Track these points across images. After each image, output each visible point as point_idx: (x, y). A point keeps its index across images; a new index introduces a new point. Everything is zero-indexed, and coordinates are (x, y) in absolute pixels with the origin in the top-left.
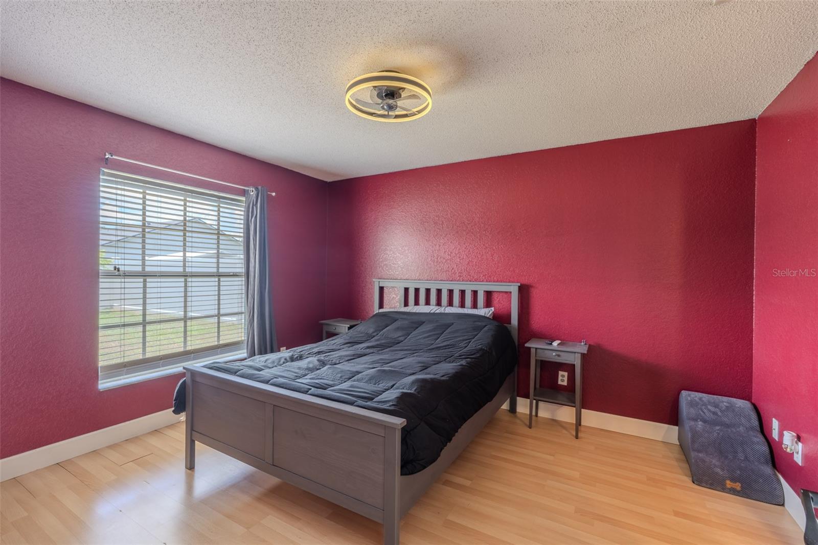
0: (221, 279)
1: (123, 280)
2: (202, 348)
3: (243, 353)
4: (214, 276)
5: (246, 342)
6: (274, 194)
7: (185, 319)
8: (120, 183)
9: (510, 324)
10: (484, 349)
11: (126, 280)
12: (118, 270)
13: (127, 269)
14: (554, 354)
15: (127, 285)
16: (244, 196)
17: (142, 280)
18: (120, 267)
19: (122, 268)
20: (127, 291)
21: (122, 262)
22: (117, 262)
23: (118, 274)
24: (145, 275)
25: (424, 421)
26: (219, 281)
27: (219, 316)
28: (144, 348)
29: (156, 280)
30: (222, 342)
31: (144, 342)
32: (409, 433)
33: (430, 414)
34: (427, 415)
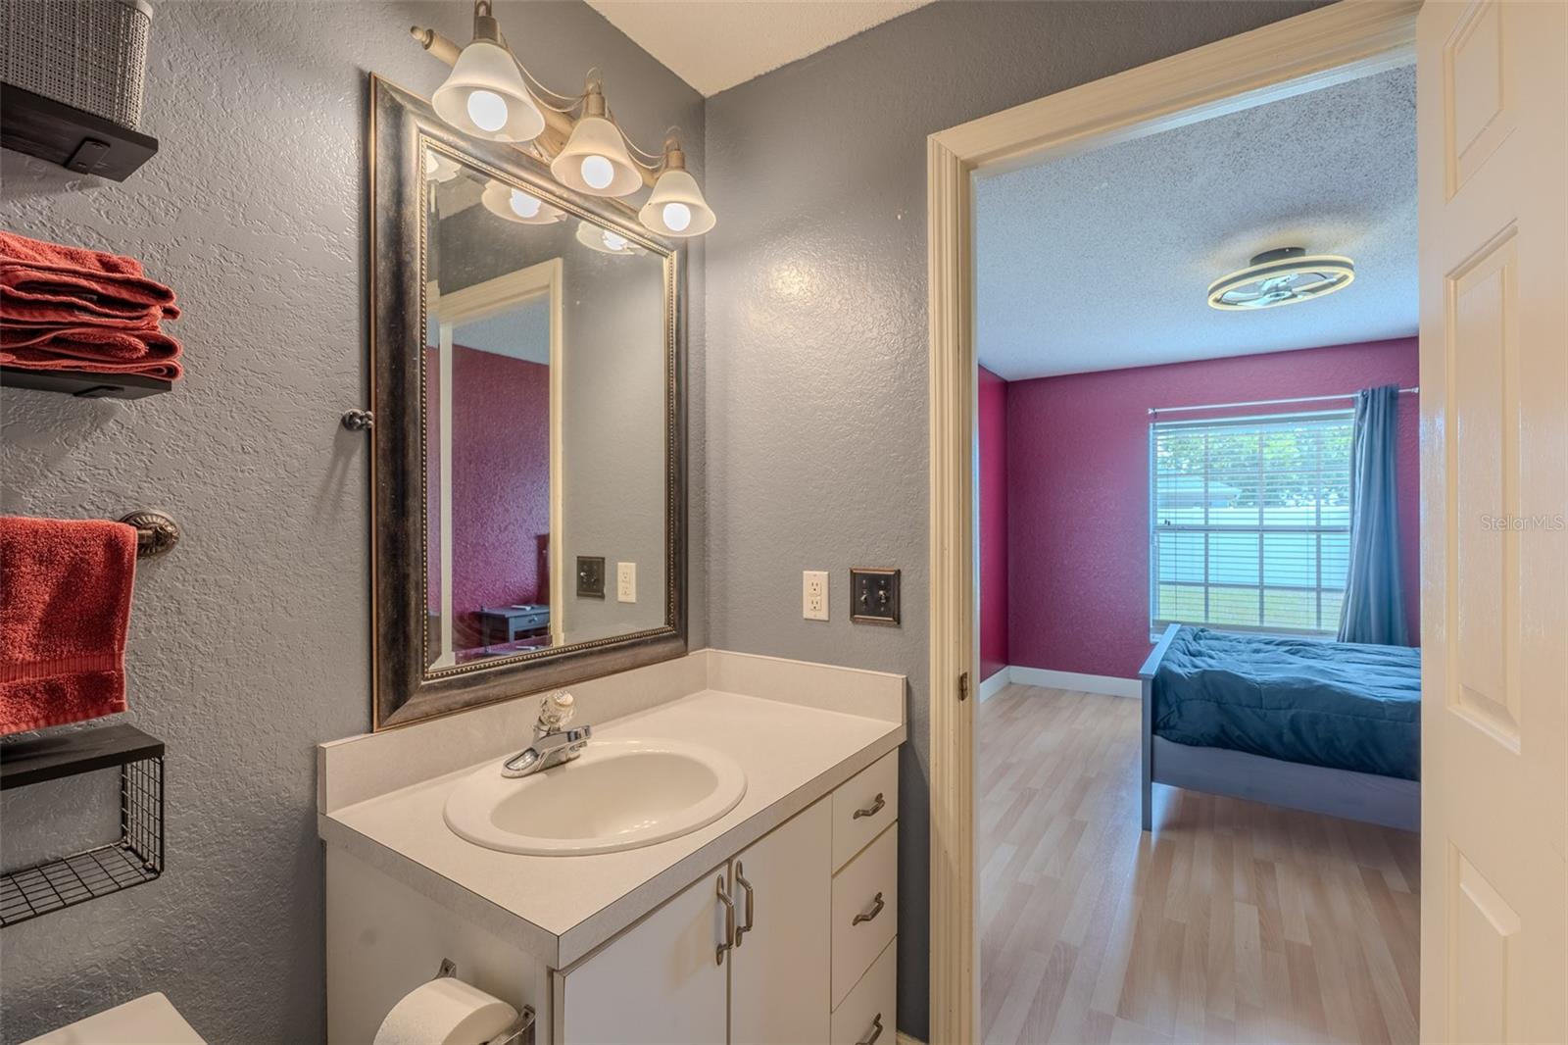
0: (1323, 536)
1: (1174, 534)
3: (1333, 640)
4: (1306, 531)
5: (1337, 633)
7: (1262, 587)
11: (1178, 534)
12: (1169, 524)
13: (1179, 522)
15: (1178, 540)
16: (1353, 407)
17: (1203, 535)
18: (1171, 520)
19: (1173, 522)
20: (1179, 546)
21: (1173, 515)
22: (1167, 515)
23: (1168, 527)
24: (1207, 529)
25: (1222, 706)
26: (1319, 538)
27: (1319, 590)
28: (1207, 611)
29: (1220, 535)
30: (1323, 628)
31: (1207, 605)
32: (1182, 701)
33: (1249, 707)
34: (1240, 705)
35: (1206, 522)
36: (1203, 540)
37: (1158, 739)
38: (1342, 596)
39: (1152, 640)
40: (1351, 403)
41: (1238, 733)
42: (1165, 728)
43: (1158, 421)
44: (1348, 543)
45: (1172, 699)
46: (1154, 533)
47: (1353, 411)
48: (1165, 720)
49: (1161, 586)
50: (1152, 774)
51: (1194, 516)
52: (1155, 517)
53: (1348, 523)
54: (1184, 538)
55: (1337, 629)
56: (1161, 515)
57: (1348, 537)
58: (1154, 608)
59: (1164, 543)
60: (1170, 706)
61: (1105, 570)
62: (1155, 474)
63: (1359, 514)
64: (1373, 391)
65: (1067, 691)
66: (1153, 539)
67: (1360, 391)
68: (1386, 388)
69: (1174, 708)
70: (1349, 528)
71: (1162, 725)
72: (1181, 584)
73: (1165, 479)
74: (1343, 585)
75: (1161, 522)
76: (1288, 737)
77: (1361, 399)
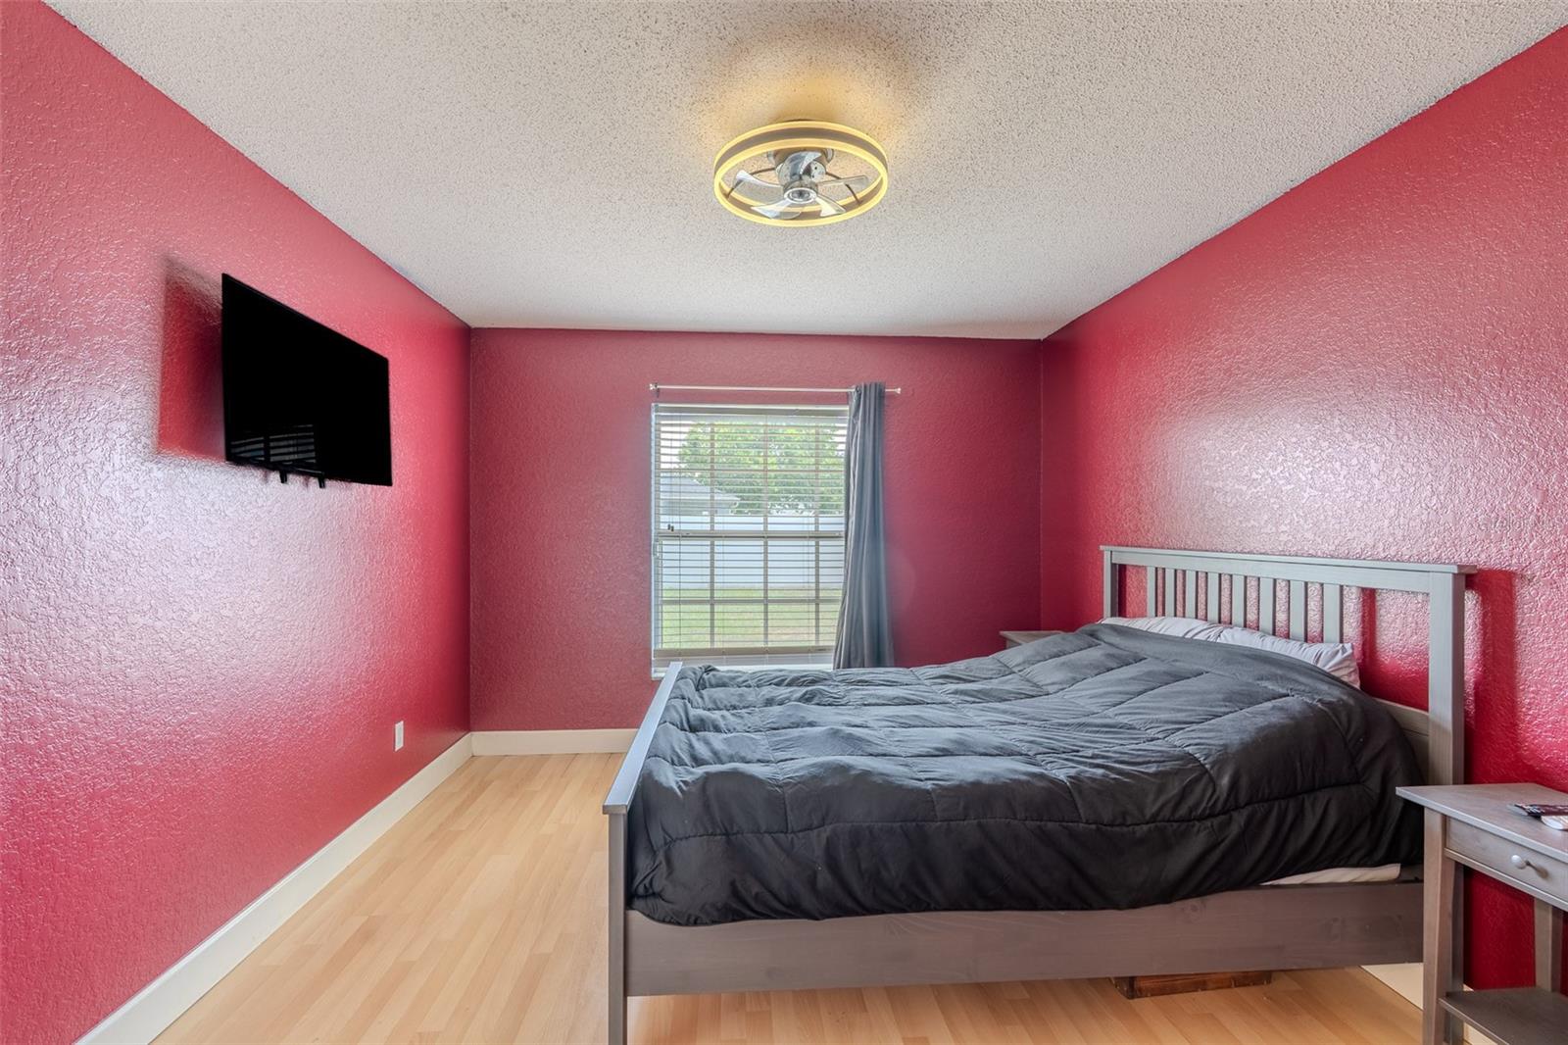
0: (821, 543)
1: (678, 543)
2: (800, 648)
4: (805, 537)
5: (834, 649)
6: (899, 390)
7: (766, 601)
8: (676, 418)
9: (1426, 709)
10: (1197, 760)
11: (682, 543)
12: (673, 529)
13: (684, 527)
14: (1515, 857)
15: (683, 549)
16: (848, 404)
17: (709, 543)
18: (674, 525)
19: (676, 527)
20: (683, 556)
21: (676, 520)
22: (670, 521)
23: (673, 534)
24: (712, 536)
25: (733, 838)
26: (817, 545)
27: (817, 601)
28: (712, 634)
29: (726, 543)
30: (821, 644)
31: (712, 627)
32: (674, 841)
33: (770, 833)
34: (757, 831)
35: (712, 527)
36: (708, 549)
37: (636, 916)
38: (838, 607)
39: (654, 675)
40: (844, 399)
41: (756, 888)
42: (645, 897)
43: (661, 402)
44: (842, 549)
45: (657, 837)
46: (657, 540)
47: (847, 408)
48: (647, 881)
49: (666, 608)
50: (625, 984)
51: (699, 522)
52: (658, 522)
53: (842, 528)
54: (688, 546)
55: (834, 644)
56: (663, 521)
57: (843, 543)
58: (656, 636)
59: (667, 550)
60: (654, 853)
61: (597, 590)
62: (658, 468)
63: (853, 519)
64: (865, 387)
65: (551, 755)
66: (655, 547)
67: (854, 386)
68: (876, 385)
69: (661, 857)
70: (843, 534)
71: (641, 890)
72: (686, 602)
73: (669, 475)
74: (839, 595)
75: (664, 527)
76: (824, 878)
77: (855, 396)
